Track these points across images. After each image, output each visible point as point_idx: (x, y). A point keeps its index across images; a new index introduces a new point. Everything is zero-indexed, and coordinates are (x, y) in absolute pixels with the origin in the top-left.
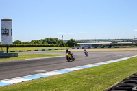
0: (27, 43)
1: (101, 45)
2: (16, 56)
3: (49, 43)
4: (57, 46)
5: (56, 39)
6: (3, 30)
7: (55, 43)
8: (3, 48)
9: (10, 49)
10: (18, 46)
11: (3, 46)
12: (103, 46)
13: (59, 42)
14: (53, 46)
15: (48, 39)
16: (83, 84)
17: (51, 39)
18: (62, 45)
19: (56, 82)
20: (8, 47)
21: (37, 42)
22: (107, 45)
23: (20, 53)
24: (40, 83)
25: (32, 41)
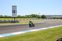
0: (23, 16)
1: (57, 18)
2: (18, 22)
3: (33, 16)
4: (37, 18)
5: (36, 15)
7: (36, 17)
9: (16, 19)
10: (19, 18)
11: (13, 18)
12: (58, 18)
13: (38, 16)
14: (35, 18)
15: (33, 15)
16: (48, 35)
17: (34, 15)
18: (39, 18)
19: (36, 34)
20: (15, 18)
21: (28, 16)
22: (60, 18)
23: (20, 21)
24: (29, 35)
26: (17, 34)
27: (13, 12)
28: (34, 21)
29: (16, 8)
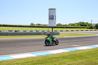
0: (66, 25)
2: (58, 34)
3: (82, 26)
4: (88, 28)
5: (87, 23)
6: (49, 16)
7: (86, 26)
8: (50, 29)
10: (59, 28)
11: (49, 27)
13: (89, 25)
14: (84, 28)
15: (81, 23)
17: (83, 23)
18: (91, 28)
19: (87, 54)
20: (53, 28)
21: (73, 25)
25: (70, 24)
26: (56, 53)
27: (50, 19)
28: (83, 33)
29: (55, 12)
